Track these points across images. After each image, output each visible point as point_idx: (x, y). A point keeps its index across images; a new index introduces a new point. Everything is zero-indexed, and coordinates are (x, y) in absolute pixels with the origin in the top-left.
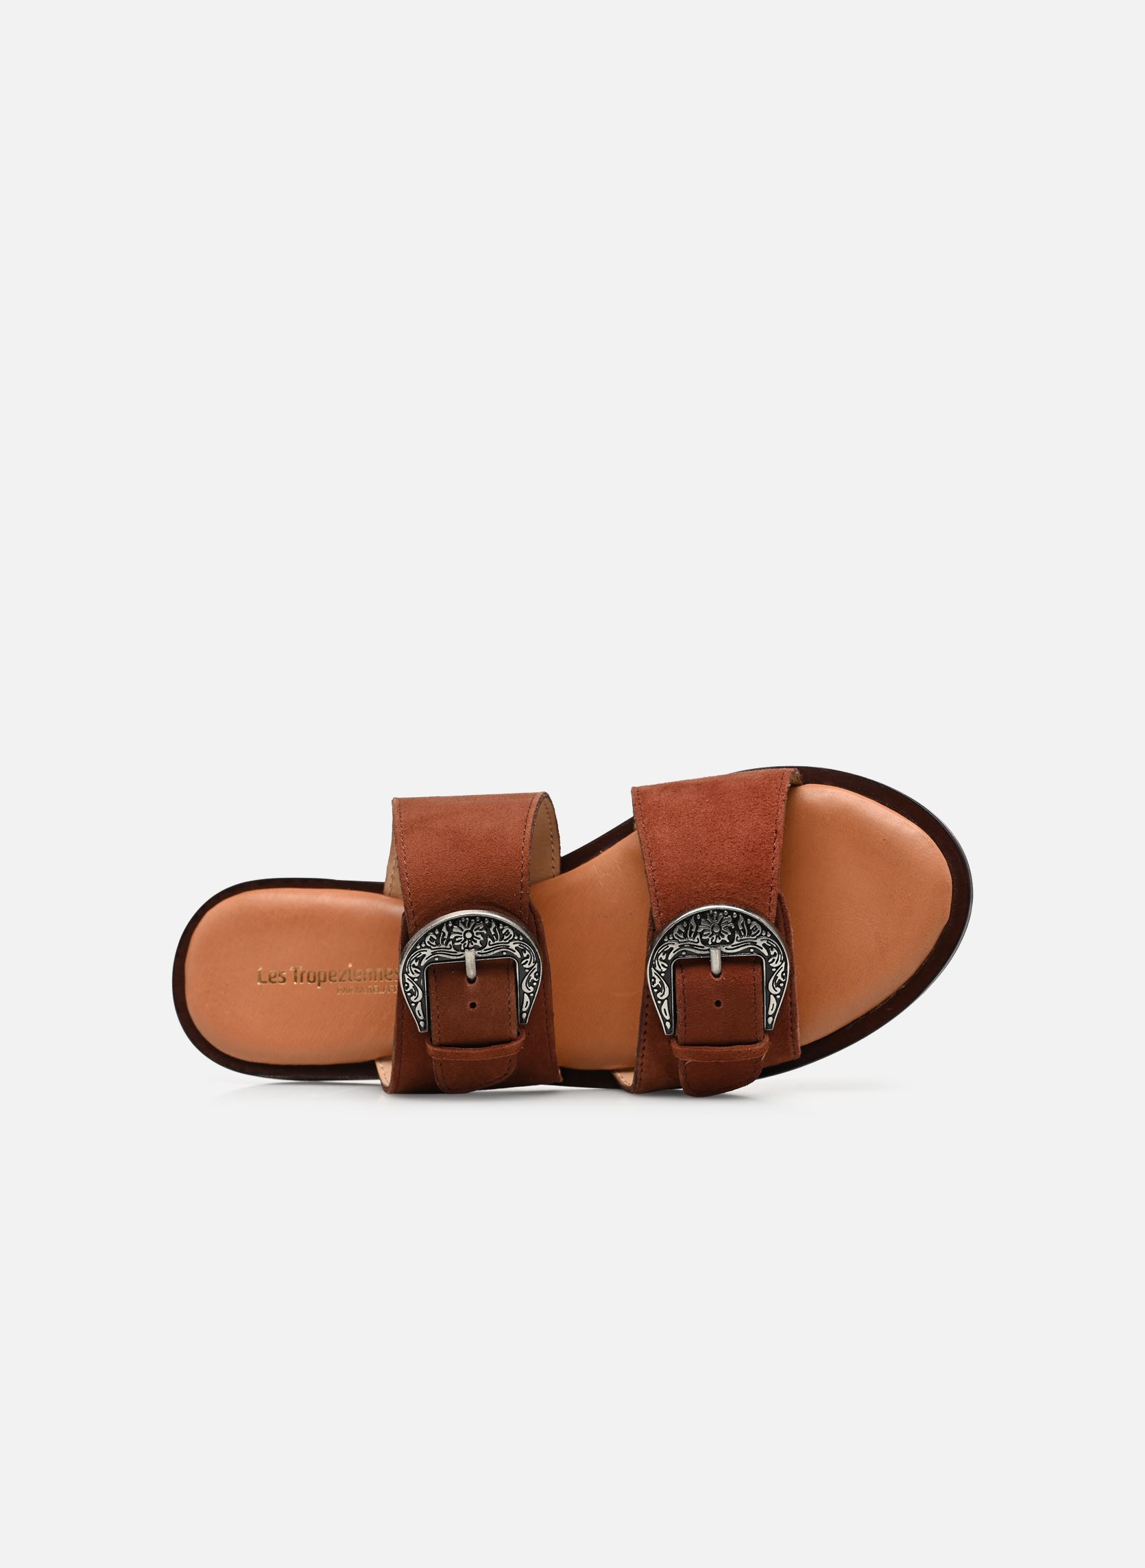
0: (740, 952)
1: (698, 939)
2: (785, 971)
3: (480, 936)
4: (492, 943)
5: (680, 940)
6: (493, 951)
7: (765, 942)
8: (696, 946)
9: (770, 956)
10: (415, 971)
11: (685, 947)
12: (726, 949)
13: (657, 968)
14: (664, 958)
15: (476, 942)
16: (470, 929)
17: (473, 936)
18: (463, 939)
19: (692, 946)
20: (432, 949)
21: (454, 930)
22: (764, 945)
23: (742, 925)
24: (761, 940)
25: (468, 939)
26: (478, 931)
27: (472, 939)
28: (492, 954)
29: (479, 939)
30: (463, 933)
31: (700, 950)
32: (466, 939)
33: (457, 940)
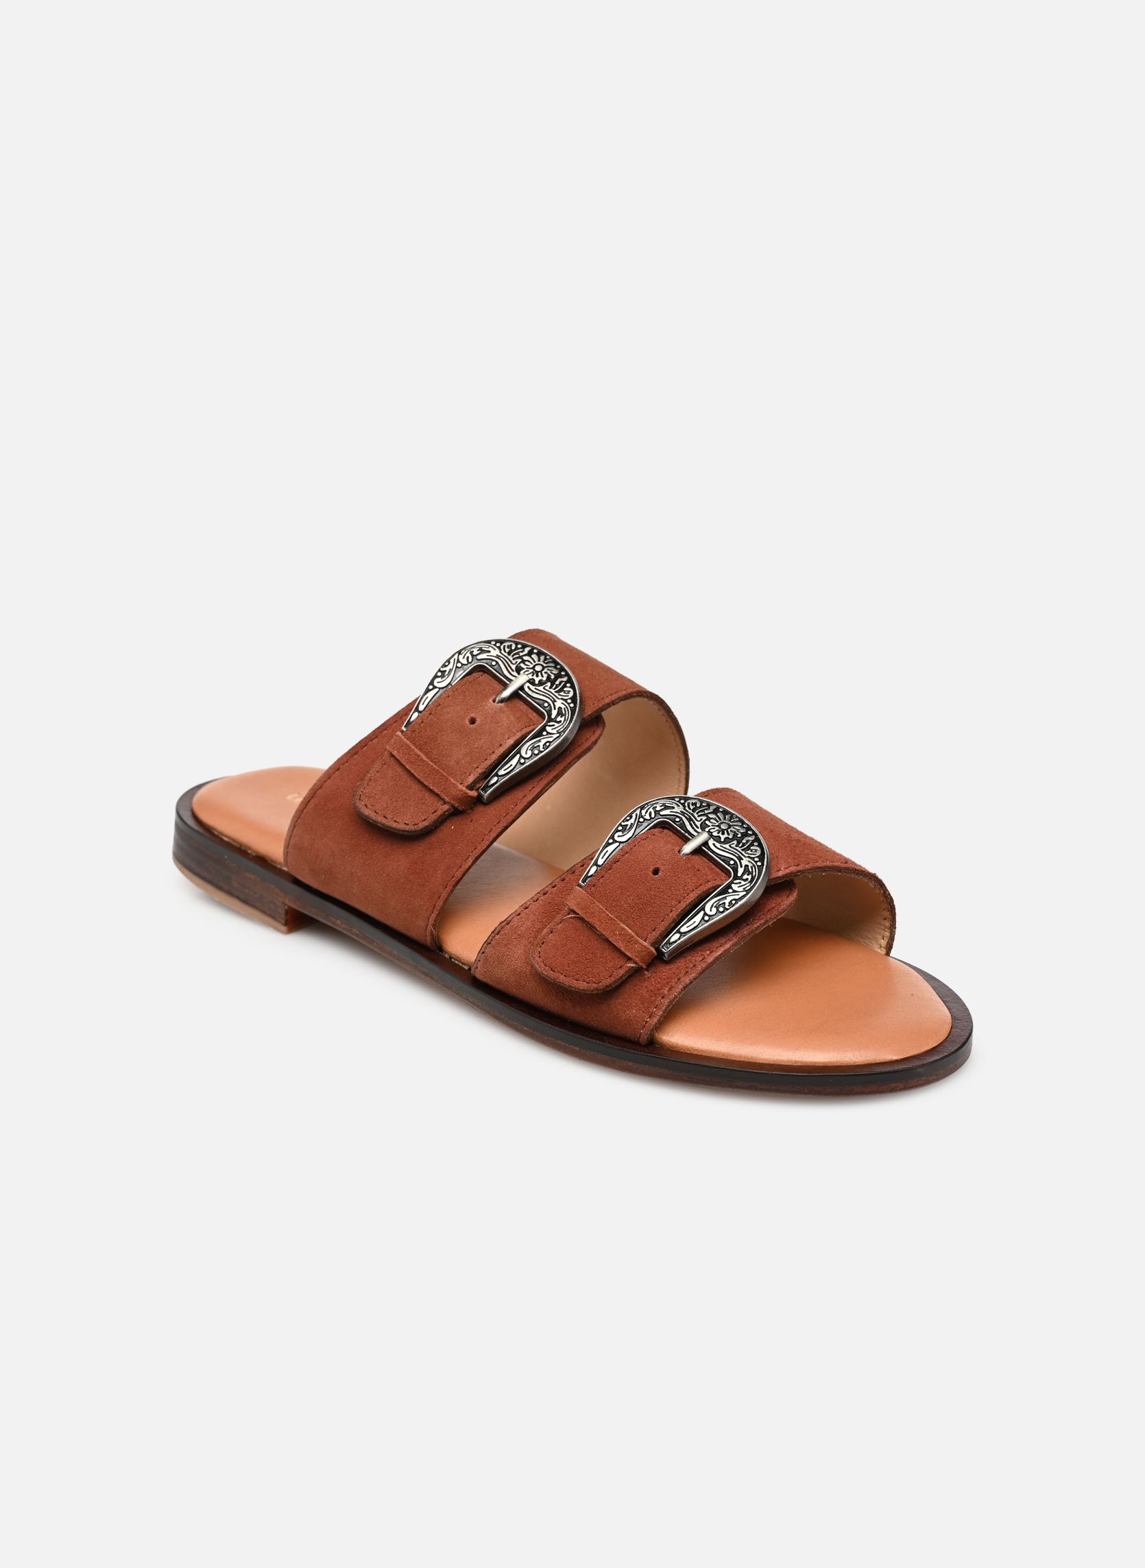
0: (717, 855)
1: (701, 820)
2: (737, 901)
3: (545, 676)
4: (547, 688)
5: (687, 808)
6: (540, 694)
7: (750, 865)
8: (694, 823)
9: (741, 878)
10: (468, 657)
11: (684, 816)
12: (714, 844)
13: (643, 812)
14: (658, 809)
15: (537, 676)
16: (545, 665)
17: (541, 672)
18: (531, 666)
19: (690, 820)
20: (500, 652)
21: (533, 656)
22: (747, 866)
23: (748, 841)
24: (749, 861)
25: (534, 670)
26: (549, 672)
27: (537, 672)
28: (536, 696)
29: (542, 676)
30: (537, 663)
31: (693, 828)
32: (533, 668)
33: (527, 663)
